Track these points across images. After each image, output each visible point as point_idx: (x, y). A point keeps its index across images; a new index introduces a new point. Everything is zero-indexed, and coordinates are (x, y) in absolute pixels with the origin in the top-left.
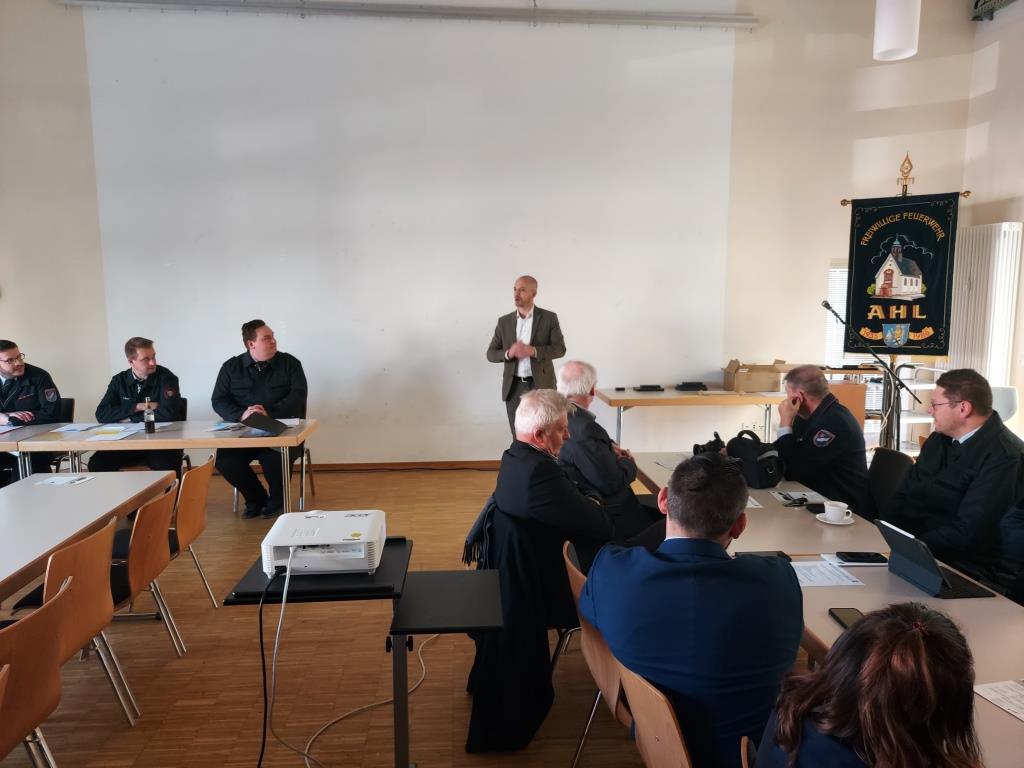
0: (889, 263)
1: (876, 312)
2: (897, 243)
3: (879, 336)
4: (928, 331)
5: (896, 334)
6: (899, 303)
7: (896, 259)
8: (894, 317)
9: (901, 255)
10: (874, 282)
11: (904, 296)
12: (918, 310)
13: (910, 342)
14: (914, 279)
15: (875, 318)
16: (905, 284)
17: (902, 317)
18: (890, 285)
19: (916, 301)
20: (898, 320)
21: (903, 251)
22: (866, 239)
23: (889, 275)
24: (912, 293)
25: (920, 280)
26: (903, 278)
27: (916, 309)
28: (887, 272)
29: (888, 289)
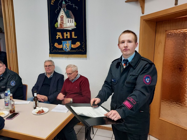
0: (62, 12)
1: (59, 35)
2: (64, 2)
3: (61, 47)
4: (78, 44)
5: (67, 46)
6: (67, 31)
7: (64, 10)
8: (66, 38)
9: (66, 8)
10: (57, 21)
11: (68, 27)
12: (74, 34)
13: (72, 49)
14: (72, 20)
15: (59, 38)
16: (68, 22)
17: (68, 38)
18: (63, 23)
19: (73, 30)
20: (67, 39)
21: (66, 6)
22: (53, 2)
23: (62, 18)
24: (71, 26)
25: (74, 20)
26: (67, 19)
27: (73, 33)
28: (61, 17)
29: (62, 25)
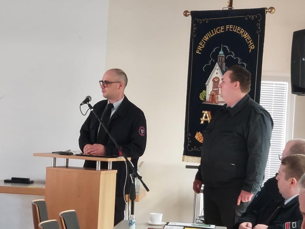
0: (216, 71)
1: (206, 117)
2: (221, 52)
7: (221, 67)
9: (224, 64)
10: (205, 89)
15: (206, 122)
18: (217, 92)
21: (226, 61)
22: (200, 48)
23: (216, 82)
28: (215, 80)
29: (216, 96)
